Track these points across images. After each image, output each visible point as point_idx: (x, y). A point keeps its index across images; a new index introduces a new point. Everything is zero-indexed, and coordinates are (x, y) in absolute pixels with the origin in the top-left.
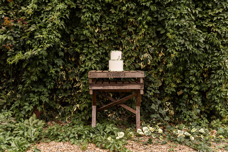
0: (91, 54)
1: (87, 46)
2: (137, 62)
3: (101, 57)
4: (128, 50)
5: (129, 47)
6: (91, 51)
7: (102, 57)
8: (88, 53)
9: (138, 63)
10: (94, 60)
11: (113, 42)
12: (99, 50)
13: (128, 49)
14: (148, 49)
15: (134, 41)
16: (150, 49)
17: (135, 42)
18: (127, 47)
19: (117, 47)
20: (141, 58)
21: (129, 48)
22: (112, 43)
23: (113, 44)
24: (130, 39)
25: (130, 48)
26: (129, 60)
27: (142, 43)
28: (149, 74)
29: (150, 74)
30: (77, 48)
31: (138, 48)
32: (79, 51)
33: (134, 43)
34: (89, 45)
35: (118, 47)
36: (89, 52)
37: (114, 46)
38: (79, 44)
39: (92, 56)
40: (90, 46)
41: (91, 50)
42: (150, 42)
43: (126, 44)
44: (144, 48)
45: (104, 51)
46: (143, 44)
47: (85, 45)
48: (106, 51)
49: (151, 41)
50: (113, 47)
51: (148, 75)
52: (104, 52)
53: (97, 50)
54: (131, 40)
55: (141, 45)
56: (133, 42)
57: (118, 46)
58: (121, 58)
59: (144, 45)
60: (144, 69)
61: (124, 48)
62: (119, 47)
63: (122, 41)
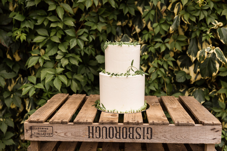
0: (55, 45)
1: (46, 24)
2: (179, 63)
3: (83, 54)
4: (156, 33)
5: (160, 25)
6: (56, 40)
7: (85, 54)
8: (46, 44)
9: (183, 66)
10: (65, 62)
11: (117, 14)
12: (79, 37)
13: (157, 31)
14: (214, 31)
15: (173, 8)
16: (220, 32)
17: (176, 11)
18: (155, 25)
19: (127, 25)
20: (191, 56)
21: (161, 29)
22: (113, 14)
23: (116, 18)
24: (162, 5)
25: (164, 28)
26: (160, 62)
27: (197, 15)
28: (211, 97)
29: (213, 96)
30: (20, 29)
31: (184, 30)
32: (23, 37)
33: (174, 14)
34: (50, 22)
35: (130, 25)
36: (50, 41)
37: (119, 23)
38: (26, 20)
39: (59, 52)
40: (52, 25)
41: (55, 35)
42: (219, 13)
43: (151, 19)
44: (203, 28)
45: (92, 38)
46: (202, 17)
47: (39, 22)
48: (98, 38)
49: (223, 9)
50: (116, 26)
51: (208, 99)
52: (91, 40)
53: (72, 37)
54: (164, 8)
55: (194, 20)
56: (171, 13)
57: (131, 22)
58: (137, 65)
59: (204, 20)
60: (198, 84)
61: (146, 27)
62: (132, 26)
63: (140, 9)
